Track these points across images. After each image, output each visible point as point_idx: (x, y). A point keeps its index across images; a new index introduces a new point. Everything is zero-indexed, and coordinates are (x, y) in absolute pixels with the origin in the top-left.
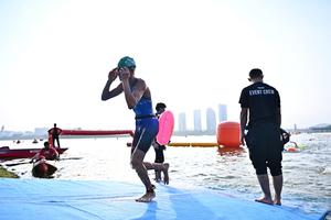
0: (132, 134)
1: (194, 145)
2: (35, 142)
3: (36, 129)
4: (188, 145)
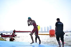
0: (31, 32)
2: (10, 33)
3: (11, 31)
4: (43, 35)
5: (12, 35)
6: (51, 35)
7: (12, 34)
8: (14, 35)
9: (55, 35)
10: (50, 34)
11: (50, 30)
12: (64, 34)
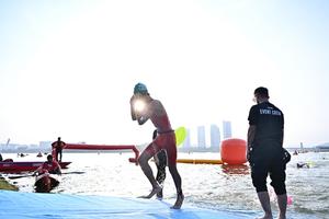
1: (197, 162)
2: (40, 156)
3: (41, 143)
4: (191, 162)
5: (45, 164)
6: (230, 163)
7: (49, 157)
8: (54, 165)
9: (248, 164)
10: (224, 160)
11: (222, 139)
12: (288, 159)
